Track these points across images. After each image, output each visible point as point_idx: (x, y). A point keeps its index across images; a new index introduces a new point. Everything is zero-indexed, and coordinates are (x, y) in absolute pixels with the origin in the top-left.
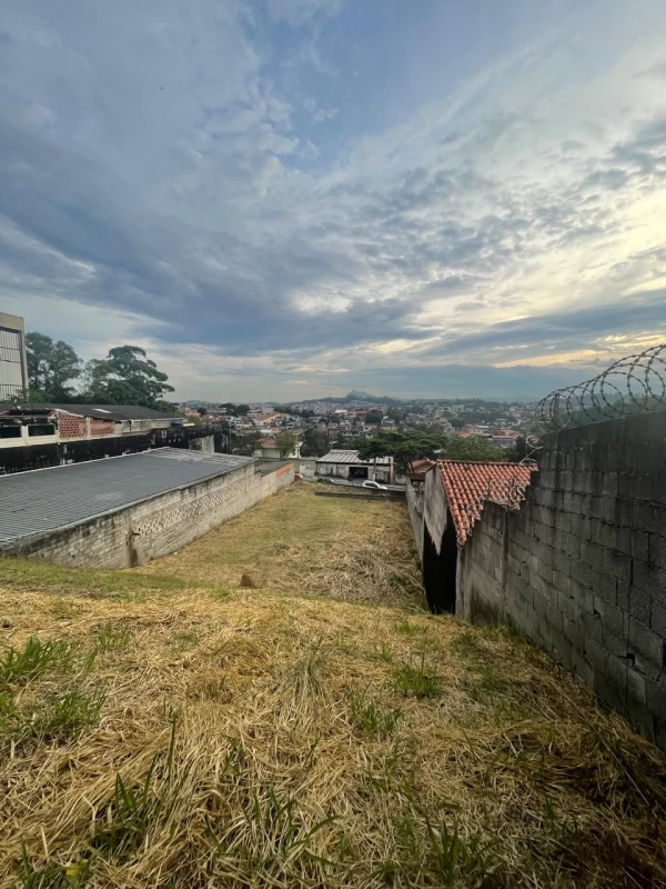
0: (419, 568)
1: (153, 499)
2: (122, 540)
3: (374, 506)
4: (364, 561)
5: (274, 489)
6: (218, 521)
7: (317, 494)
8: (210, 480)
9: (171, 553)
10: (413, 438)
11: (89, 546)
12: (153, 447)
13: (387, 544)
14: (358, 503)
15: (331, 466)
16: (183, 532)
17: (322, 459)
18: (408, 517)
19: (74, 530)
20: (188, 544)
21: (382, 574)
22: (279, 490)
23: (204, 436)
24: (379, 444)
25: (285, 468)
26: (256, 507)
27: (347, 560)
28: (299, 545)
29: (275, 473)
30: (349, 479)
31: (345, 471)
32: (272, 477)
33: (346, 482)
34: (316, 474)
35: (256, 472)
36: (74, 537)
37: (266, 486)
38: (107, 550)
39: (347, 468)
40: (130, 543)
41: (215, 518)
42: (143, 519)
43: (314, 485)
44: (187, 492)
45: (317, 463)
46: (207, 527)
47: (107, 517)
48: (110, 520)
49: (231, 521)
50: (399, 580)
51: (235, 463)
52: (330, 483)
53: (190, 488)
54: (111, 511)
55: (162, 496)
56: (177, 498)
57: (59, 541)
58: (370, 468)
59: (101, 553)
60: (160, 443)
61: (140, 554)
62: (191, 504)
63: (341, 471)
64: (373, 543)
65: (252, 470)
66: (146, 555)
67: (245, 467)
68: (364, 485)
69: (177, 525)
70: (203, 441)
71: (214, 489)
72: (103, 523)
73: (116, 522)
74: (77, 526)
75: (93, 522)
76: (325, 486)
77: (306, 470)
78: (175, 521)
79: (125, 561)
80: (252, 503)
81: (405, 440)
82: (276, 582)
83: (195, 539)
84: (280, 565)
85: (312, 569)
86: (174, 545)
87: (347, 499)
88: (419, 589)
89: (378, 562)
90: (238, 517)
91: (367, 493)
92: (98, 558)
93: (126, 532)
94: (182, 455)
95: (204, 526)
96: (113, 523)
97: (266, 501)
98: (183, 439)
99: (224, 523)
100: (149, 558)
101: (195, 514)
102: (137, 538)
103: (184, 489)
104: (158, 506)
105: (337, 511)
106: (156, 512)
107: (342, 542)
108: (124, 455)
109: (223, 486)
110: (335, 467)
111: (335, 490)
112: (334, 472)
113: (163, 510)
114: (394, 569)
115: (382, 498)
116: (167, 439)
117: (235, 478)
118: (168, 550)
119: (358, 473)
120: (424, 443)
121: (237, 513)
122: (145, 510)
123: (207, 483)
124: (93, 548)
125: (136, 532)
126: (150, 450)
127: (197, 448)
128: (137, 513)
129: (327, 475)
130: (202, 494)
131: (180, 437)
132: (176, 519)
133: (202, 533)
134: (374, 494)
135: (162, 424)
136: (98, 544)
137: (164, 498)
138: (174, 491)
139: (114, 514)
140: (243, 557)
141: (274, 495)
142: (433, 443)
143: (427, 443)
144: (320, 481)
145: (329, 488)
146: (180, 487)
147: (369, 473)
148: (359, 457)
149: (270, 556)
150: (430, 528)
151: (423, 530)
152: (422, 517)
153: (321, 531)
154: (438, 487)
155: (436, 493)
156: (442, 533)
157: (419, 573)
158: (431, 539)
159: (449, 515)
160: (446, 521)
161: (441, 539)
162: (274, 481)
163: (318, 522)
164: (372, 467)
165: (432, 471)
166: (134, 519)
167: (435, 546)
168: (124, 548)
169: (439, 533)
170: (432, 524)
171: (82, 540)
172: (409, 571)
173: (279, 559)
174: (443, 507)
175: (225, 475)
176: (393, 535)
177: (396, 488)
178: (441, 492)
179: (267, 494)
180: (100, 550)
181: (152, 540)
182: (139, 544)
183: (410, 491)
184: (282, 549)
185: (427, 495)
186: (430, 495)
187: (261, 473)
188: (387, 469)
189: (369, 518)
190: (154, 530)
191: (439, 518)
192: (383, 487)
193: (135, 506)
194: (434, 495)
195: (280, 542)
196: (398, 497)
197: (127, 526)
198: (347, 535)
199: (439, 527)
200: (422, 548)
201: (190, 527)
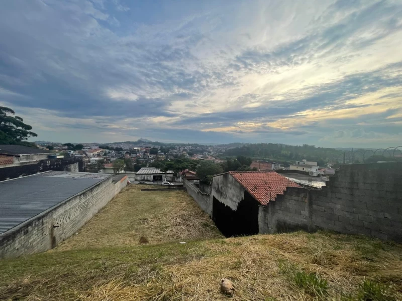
0: (211, 218)
1: (65, 203)
2: (47, 232)
3: (173, 193)
4: (186, 220)
5: (119, 190)
6: (96, 211)
7: (142, 190)
8: (93, 188)
9: (74, 234)
10: (186, 161)
11: (27, 241)
12: (41, 171)
13: (190, 210)
14: (165, 193)
15: (143, 175)
16: (80, 220)
17: (138, 173)
18: (191, 196)
19: (19, 231)
20: (83, 227)
21: (197, 223)
22: (122, 190)
23: (73, 163)
25: (124, 178)
26: (113, 201)
27: (178, 220)
28: (151, 217)
29: (120, 182)
30: (153, 181)
31: (151, 178)
32: (118, 184)
33: (152, 183)
34: (136, 180)
35: (112, 182)
36: (19, 236)
37: (116, 189)
38: (38, 240)
39: (152, 176)
40: (51, 233)
41: (94, 210)
42: (59, 216)
43: (139, 186)
44: (82, 196)
45: (136, 175)
46: (91, 216)
47: (39, 219)
48: (41, 221)
49: (103, 210)
50: (205, 224)
51: (103, 178)
52: (146, 184)
53: (83, 194)
54: (42, 214)
55: (70, 200)
56: (77, 200)
57: (8, 241)
58: (163, 175)
59: (35, 243)
60: (46, 169)
61: (57, 239)
62: (84, 203)
63: (149, 178)
64: (184, 210)
65: (111, 180)
66: (61, 238)
67: (108, 179)
68: (163, 183)
69: (77, 217)
70: (72, 166)
71: (95, 193)
72: (37, 223)
73: (44, 221)
74: (21, 228)
75: (30, 224)
76: (145, 186)
77: (130, 178)
79: (49, 246)
80: (111, 198)
81: (183, 162)
83: (86, 224)
84: (148, 228)
85: (166, 228)
86: (76, 229)
87: (159, 191)
88: (214, 227)
89: (192, 218)
90: (105, 207)
91: (166, 187)
92: (33, 247)
93: (50, 227)
94: (64, 175)
95: (90, 215)
96: (42, 221)
97: (117, 197)
98: (61, 166)
99: (99, 212)
100: (62, 239)
101: (86, 208)
102: (56, 229)
103: (80, 195)
104: (68, 207)
105: (158, 197)
106: (67, 211)
107: (170, 212)
108: (21, 177)
109: (99, 191)
110: (146, 176)
111: (150, 188)
112: (146, 178)
113: (70, 209)
114: (201, 221)
115: (175, 189)
116: (50, 166)
117: (104, 186)
118: (72, 233)
119: (158, 178)
121: (104, 205)
122: (61, 211)
123: (91, 190)
124: (30, 241)
125: (56, 225)
126: (39, 173)
127: (69, 170)
128: (56, 213)
129: (142, 180)
130: (89, 196)
131: (59, 164)
132: (76, 214)
133: (89, 219)
134: (169, 188)
135: (36, 159)
136: (34, 237)
137: (71, 201)
138: (76, 196)
139: (44, 216)
140: (123, 229)
141: (120, 193)
142: (195, 163)
143: (192, 163)
144: (141, 183)
145: (147, 187)
146: (79, 194)
147: (163, 177)
148: (161, 171)
149: (140, 225)
150: (222, 200)
151: (211, 201)
152: (208, 196)
153: (157, 209)
154: (231, 183)
155: (229, 185)
156: (238, 201)
157: (211, 220)
158: (224, 205)
159: (247, 194)
160: (243, 196)
161: (237, 204)
162: (119, 186)
163: (152, 204)
164: (165, 175)
165: (222, 176)
166: (54, 217)
167: (229, 207)
168: (48, 237)
169: (235, 202)
170: (225, 198)
171: (23, 237)
172: (207, 220)
173: (146, 226)
174: (239, 190)
175: (99, 184)
176: (191, 206)
177: (177, 184)
178: (235, 185)
179: (116, 193)
180: (34, 241)
181: (64, 229)
182: (57, 232)
183: (190, 185)
184: (144, 220)
185: (216, 186)
186: (220, 186)
187: (115, 182)
188: (171, 175)
189: (175, 199)
190: (65, 222)
191: (234, 195)
192: (172, 184)
193: (55, 209)
194: (227, 186)
195: (140, 217)
196: (181, 188)
197: (50, 222)
198: (170, 208)
199: (235, 199)
200: (210, 209)
201: (83, 217)
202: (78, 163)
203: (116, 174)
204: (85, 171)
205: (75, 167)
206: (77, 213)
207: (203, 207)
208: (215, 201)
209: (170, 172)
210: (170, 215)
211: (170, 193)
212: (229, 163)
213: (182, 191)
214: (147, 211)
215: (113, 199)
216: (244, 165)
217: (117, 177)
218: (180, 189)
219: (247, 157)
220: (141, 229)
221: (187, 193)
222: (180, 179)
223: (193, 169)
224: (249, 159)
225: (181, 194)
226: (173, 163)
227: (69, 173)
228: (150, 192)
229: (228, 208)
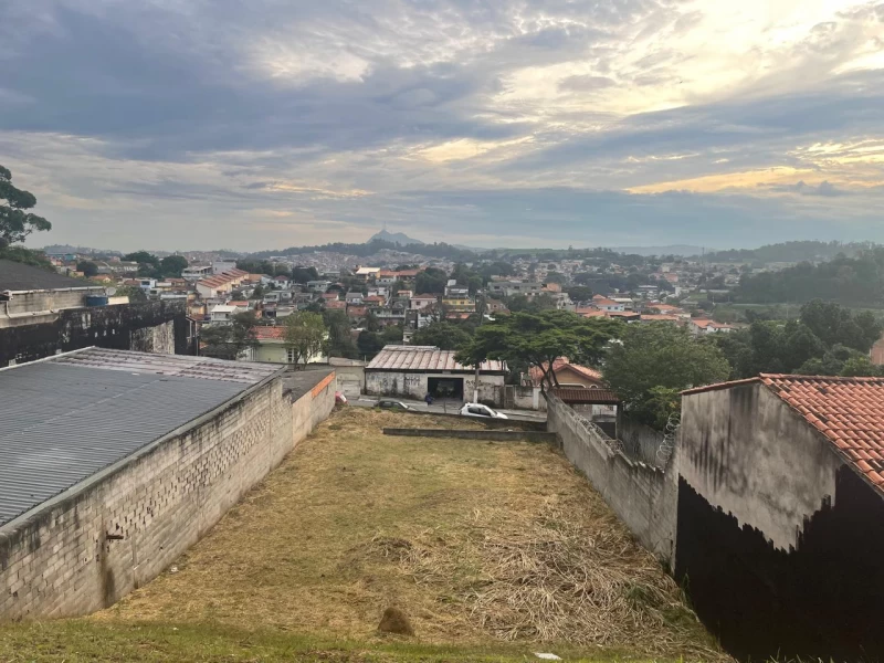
0: (667, 571)
1: (138, 461)
2: (90, 552)
3: (504, 453)
4: (558, 567)
5: (308, 427)
6: (233, 497)
7: (387, 432)
8: (221, 414)
9: (166, 570)
10: (560, 325)
11: (39, 571)
12: (64, 348)
13: (578, 526)
14: (471, 447)
15: (393, 376)
16: (184, 523)
17: (373, 364)
18: (579, 472)
19: (16, 539)
20: (191, 548)
21: (607, 586)
22: (316, 427)
23: (156, 323)
24: (501, 334)
25: (323, 384)
26: (288, 464)
27: (527, 563)
28: (421, 536)
29: (308, 396)
30: (428, 400)
31: (421, 385)
32: (306, 402)
33: (423, 406)
34: (365, 392)
35: (284, 395)
36: (16, 553)
37: (298, 422)
38: (67, 575)
39: (424, 380)
40: (102, 559)
41: (224, 493)
42: (121, 503)
43: (376, 416)
44: (188, 441)
45: (367, 371)
46: (217, 511)
47: (66, 505)
48: (72, 511)
49: (255, 494)
50: (641, 595)
51: (252, 379)
52: (404, 410)
53: (192, 431)
54: (73, 491)
55: (152, 452)
56: (171, 457)
58: (467, 379)
59: (58, 583)
60: (79, 340)
61: (119, 579)
62: (194, 465)
63: (413, 387)
64: (552, 525)
65: (278, 390)
66: (128, 578)
67: (270, 383)
68: (465, 411)
69: (173, 511)
70: (155, 332)
71: (227, 432)
72: (62, 520)
73: (82, 515)
74: (20, 530)
75: (42, 520)
76: (398, 416)
77: (344, 382)
78: (171, 503)
79: (96, 600)
80: (280, 456)
81: (542, 328)
82: (428, 617)
83: (200, 538)
84: (410, 580)
85: (478, 585)
86: (171, 552)
88: (682, 611)
89: (583, 562)
90: (258, 487)
91: (477, 427)
92: (53, 593)
93: (97, 536)
94: (131, 364)
95: (213, 510)
96: (76, 516)
97: (299, 451)
98: (123, 331)
99: (241, 501)
100: (132, 582)
101: (200, 483)
102: (113, 545)
103: (182, 437)
104: (146, 473)
105: (447, 465)
106: (143, 486)
107: (493, 525)
108: (13, 365)
109: (240, 425)
110: (400, 377)
111: (417, 424)
112: (400, 387)
113: (152, 481)
114: (622, 578)
115: (512, 437)
116: (91, 330)
117: (257, 409)
118: (160, 564)
119: (444, 389)
120: (581, 333)
121: (259, 477)
122: (126, 485)
123: (217, 420)
124: (47, 573)
125: (113, 531)
126: (60, 354)
127: (145, 347)
128: (115, 491)
129: (386, 394)
130: (209, 444)
131: (115, 326)
133: (210, 523)
134: (491, 431)
135: (52, 305)
136: (55, 564)
137: (155, 457)
138: (170, 440)
139: (79, 498)
140: (325, 570)
141: (310, 437)
142: (598, 332)
143: (588, 333)
144: (382, 406)
145: (404, 421)
146: (178, 432)
147: (466, 387)
148: (457, 359)
149: (384, 563)
150: (720, 498)
151: (670, 501)
152: (659, 476)
153: (442, 509)
154: (772, 426)
155: (762, 436)
156: (804, 512)
157: (669, 581)
158: (732, 520)
159: (849, 479)
160: (831, 491)
161: (798, 522)
162: (308, 410)
163: (425, 490)
164: (471, 378)
165: (725, 394)
166: (108, 504)
167: (758, 534)
168: (93, 568)
169: (790, 515)
170: (742, 492)
171: (27, 559)
172: (650, 579)
173: (403, 569)
174: (809, 463)
175: (242, 402)
176: (580, 510)
177: (521, 415)
178: (788, 435)
179: (299, 435)
180: (56, 575)
181: (136, 547)
182: (117, 556)
183: (575, 422)
184: (398, 548)
185: (698, 436)
186: (714, 437)
187: (292, 394)
188: (499, 380)
189: (513, 478)
190: (140, 525)
191: (782, 483)
192: (501, 415)
193: (111, 477)
194: (749, 440)
195: (381, 533)
196: (538, 432)
197: (97, 521)
198: (492, 512)
199: (787, 500)
200: (664, 534)
201: (193, 513)
202: (172, 322)
203: (298, 367)
204: (193, 351)
205: (161, 336)
206: (174, 498)
207: (636, 521)
208: (689, 500)
209: (494, 365)
210: (496, 537)
211: (493, 451)
212: (761, 337)
213: (544, 445)
214: (406, 512)
215: (285, 458)
216: (838, 347)
217: (299, 377)
218: (532, 440)
219: (854, 312)
220: (388, 578)
221: (564, 456)
222: (535, 398)
223: (591, 357)
224: (866, 321)
225: (535, 457)
226: (505, 329)
227: (147, 357)
228: (418, 440)
229: (752, 535)
